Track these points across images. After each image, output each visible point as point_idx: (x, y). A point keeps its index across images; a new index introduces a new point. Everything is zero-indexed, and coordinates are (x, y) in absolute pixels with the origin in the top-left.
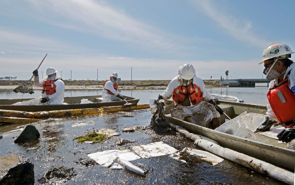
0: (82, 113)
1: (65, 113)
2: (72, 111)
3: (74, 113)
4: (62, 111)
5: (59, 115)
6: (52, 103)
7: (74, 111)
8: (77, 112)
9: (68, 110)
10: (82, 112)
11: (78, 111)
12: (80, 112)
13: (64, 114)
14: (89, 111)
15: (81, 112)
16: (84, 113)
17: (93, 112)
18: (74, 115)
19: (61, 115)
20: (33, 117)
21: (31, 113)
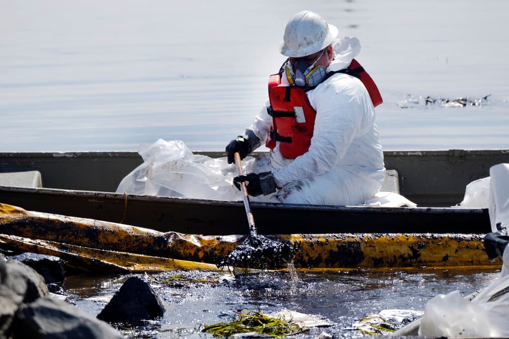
0: (416, 255)
1: (335, 249)
2: (370, 244)
3: (376, 254)
4: (321, 237)
5: (306, 258)
6: (297, 198)
7: (379, 243)
8: (391, 250)
9: (349, 237)
10: (416, 249)
11: (400, 243)
12: (405, 251)
13: (331, 251)
14: (454, 245)
15: (411, 248)
16: (424, 254)
17: (472, 253)
18: (378, 262)
19: (314, 255)
20: (201, 255)
21: (192, 239)
